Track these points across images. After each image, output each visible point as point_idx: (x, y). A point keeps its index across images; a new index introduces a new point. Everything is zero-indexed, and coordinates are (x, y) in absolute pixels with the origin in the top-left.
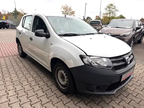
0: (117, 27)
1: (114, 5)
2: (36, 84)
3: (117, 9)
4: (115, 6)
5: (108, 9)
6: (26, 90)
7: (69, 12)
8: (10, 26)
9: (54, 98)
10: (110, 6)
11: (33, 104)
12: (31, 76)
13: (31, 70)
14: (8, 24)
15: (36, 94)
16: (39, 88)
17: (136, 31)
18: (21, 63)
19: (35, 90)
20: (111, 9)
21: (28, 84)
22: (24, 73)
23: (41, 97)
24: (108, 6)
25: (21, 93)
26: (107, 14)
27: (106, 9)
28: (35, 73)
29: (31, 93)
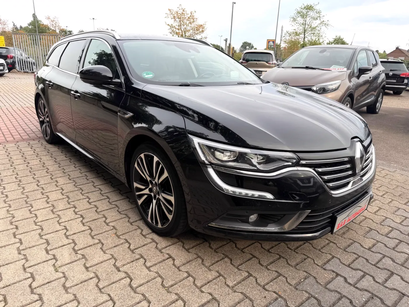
0: (307, 68)
1: (317, 8)
2: (69, 206)
3: (325, 19)
4: (318, 12)
5: (300, 20)
6: (40, 219)
7: (188, 28)
8: (17, 65)
9: (107, 238)
10: (305, 11)
11: (51, 250)
12: (57, 188)
13: (61, 175)
14: (12, 60)
15: (64, 228)
16: (73, 216)
17: (358, 77)
18: (36, 158)
19: (63, 220)
20: (308, 19)
21: (48, 205)
22: (42, 182)
23: (75, 234)
24: (299, 9)
25: (26, 226)
26: (297, 34)
28: (71, 181)
29: (51, 226)
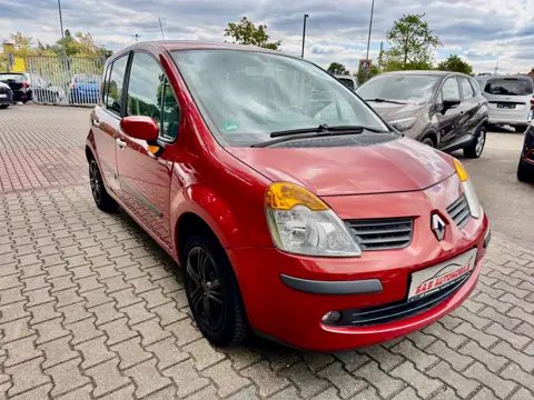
0: (378, 100)
1: (422, 20)
3: (433, 35)
4: (424, 26)
5: (399, 35)
10: (406, 24)
14: (27, 89)
16: (42, 284)
17: (443, 112)
20: (411, 34)
24: (398, 22)
26: (395, 53)
27: (392, 36)
